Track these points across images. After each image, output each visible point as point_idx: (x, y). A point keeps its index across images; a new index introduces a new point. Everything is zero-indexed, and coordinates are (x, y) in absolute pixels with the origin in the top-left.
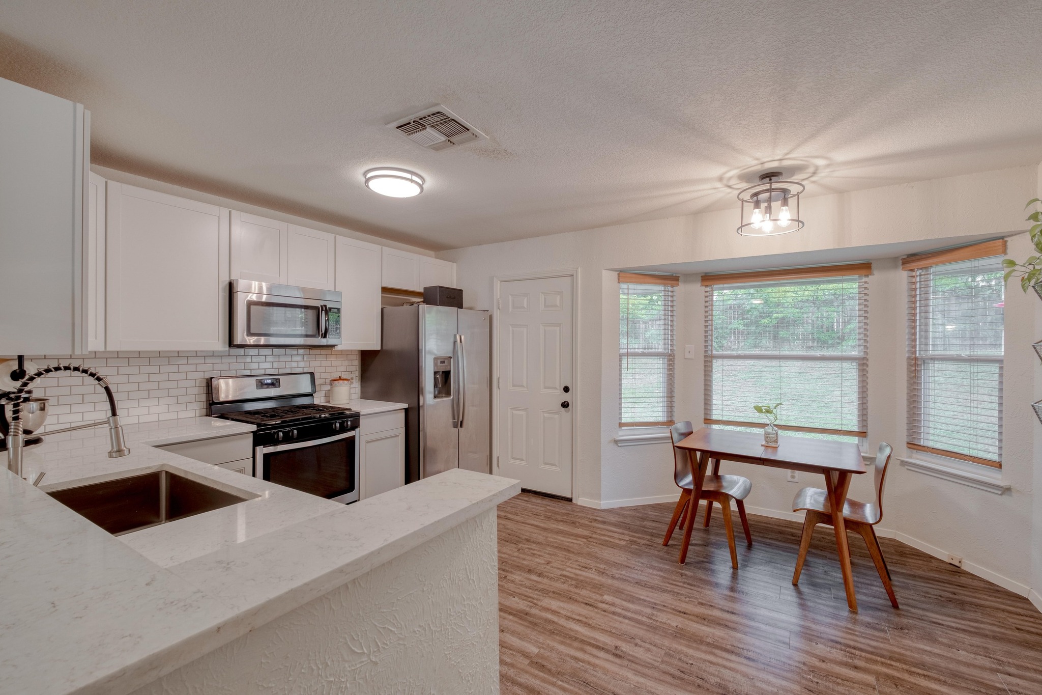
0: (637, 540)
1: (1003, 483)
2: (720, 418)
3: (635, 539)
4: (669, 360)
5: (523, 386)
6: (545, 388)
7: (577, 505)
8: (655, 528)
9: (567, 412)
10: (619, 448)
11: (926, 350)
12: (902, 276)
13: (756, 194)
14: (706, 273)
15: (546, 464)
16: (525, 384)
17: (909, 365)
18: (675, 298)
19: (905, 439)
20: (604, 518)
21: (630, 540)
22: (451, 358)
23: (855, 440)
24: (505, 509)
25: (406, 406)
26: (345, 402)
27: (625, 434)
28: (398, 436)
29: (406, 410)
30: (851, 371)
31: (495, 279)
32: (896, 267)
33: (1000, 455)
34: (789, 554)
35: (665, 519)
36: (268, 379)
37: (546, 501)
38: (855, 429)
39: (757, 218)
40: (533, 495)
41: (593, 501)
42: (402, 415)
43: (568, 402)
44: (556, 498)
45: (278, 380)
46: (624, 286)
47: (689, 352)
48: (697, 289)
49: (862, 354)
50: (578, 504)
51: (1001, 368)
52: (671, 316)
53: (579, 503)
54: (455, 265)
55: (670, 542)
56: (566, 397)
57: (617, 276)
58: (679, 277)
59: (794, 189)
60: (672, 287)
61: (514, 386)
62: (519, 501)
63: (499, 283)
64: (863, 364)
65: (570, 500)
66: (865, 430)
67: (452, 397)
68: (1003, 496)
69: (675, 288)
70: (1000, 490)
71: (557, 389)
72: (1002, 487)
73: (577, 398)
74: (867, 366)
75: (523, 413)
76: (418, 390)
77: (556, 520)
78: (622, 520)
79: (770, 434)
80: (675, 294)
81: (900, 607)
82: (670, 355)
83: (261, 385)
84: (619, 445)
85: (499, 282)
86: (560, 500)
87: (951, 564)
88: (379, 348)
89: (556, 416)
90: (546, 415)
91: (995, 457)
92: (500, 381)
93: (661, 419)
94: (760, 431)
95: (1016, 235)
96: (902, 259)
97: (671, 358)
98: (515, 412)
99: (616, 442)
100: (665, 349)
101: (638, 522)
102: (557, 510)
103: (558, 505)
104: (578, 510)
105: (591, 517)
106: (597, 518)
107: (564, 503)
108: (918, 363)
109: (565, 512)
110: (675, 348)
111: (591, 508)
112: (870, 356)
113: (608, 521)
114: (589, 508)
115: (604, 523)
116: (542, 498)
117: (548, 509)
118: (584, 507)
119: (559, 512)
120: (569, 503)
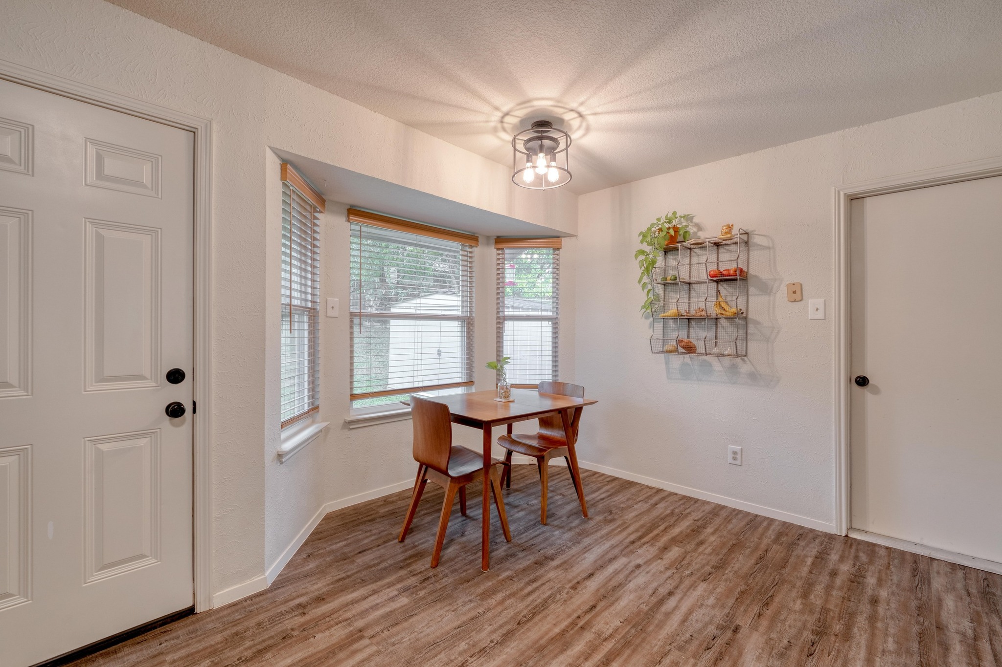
7: (210, 613)
10: (282, 465)
11: (504, 312)
12: (492, 251)
14: (352, 206)
17: (497, 323)
20: (309, 593)
23: (459, 391)
32: (489, 244)
38: (463, 380)
43: (181, 405)
44: (144, 633)
47: (333, 307)
49: (468, 314)
50: (216, 607)
53: (217, 604)
56: (179, 393)
57: (280, 167)
58: (325, 200)
64: (469, 323)
65: (190, 611)
66: (471, 381)
71: (148, 379)
74: (472, 324)
75: (10, 460)
78: (329, 579)
80: (318, 223)
82: (310, 311)
84: (283, 461)
89: (143, 442)
90: (105, 447)
95: (567, 236)
96: (494, 239)
97: (311, 316)
99: (280, 456)
101: (352, 567)
102: (192, 649)
103: (178, 638)
104: (237, 616)
105: (283, 608)
106: (297, 601)
107: (180, 629)
108: (501, 321)
109: (219, 638)
110: (318, 301)
111: (251, 598)
112: (474, 315)
113: (316, 593)
114: (245, 600)
115: (320, 599)
116: (101, 655)
117: (174, 661)
118: (235, 604)
119: (205, 649)
120: (192, 618)
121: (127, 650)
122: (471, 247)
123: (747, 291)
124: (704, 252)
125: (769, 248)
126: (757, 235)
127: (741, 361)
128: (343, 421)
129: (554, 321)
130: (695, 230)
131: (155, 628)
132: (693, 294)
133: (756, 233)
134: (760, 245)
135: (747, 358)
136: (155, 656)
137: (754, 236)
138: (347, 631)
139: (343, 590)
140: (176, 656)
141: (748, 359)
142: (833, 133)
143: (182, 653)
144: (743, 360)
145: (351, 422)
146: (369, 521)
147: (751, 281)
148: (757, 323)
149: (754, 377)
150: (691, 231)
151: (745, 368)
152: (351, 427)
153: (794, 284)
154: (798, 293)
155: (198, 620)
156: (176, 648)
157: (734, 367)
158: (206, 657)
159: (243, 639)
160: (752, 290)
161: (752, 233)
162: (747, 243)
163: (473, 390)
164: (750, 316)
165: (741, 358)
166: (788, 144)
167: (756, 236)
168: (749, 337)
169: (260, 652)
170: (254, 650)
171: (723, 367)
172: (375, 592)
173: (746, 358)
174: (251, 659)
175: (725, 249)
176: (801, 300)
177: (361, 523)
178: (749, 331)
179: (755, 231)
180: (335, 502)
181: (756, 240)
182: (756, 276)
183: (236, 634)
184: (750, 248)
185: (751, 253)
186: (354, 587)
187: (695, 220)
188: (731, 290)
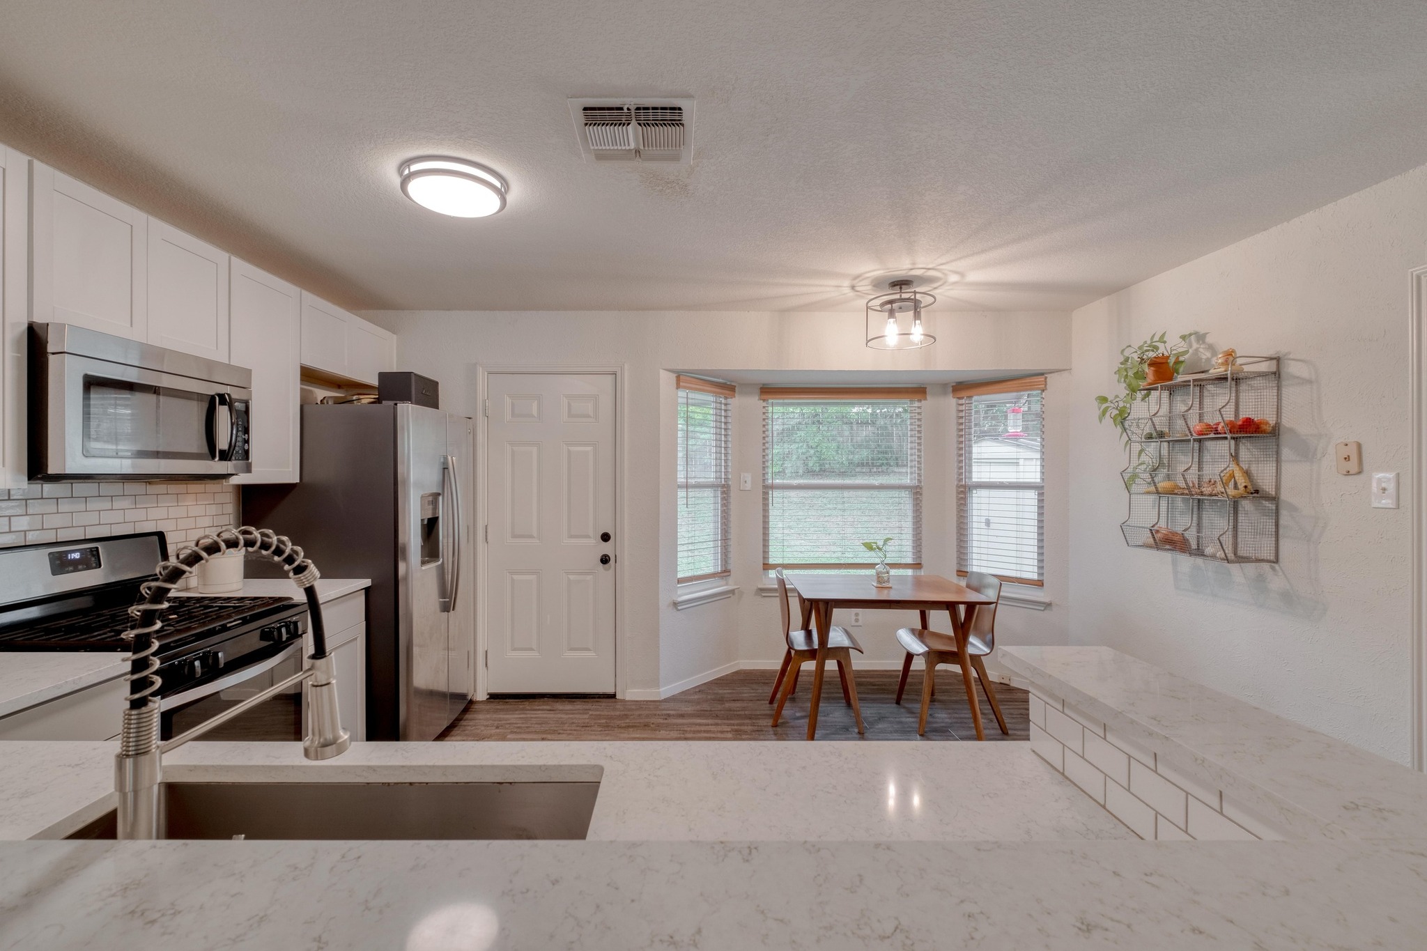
0: (739, 727)
1: (1047, 600)
2: (780, 561)
3: (736, 727)
4: (723, 493)
5: (531, 537)
6: (571, 537)
7: (623, 701)
8: (744, 709)
9: (606, 570)
10: (678, 612)
11: (971, 478)
12: (951, 402)
13: (891, 302)
14: (764, 385)
15: (572, 649)
16: (535, 535)
17: (958, 493)
18: (729, 414)
19: (954, 568)
20: (678, 710)
21: (732, 730)
22: (439, 494)
23: (909, 572)
24: (530, 730)
25: (367, 582)
26: (235, 587)
27: (685, 594)
28: (356, 639)
29: (367, 590)
30: (906, 500)
31: (480, 370)
32: (945, 393)
33: (1040, 574)
34: (888, 705)
35: (743, 695)
36: (74, 551)
37: (579, 705)
38: (909, 561)
39: (891, 331)
40: (550, 700)
41: (648, 690)
42: (361, 600)
43: (608, 556)
44: (589, 698)
45: (95, 553)
46: (682, 393)
47: (745, 482)
48: (754, 401)
49: (915, 483)
50: (628, 699)
51: (1041, 494)
52: (725, 435)
54: (395, 336)
55: (780, 721)
56: (606, 548)
57: (675, 379)
58: (735, 386)
59: (926, 300)
60: (726, 398)
61: (514, 536)
62: (539, 712)
63: (486, 377)
64: (917, 493)
65: (613, 696)
66: (919, 562)
67: (440, 563)
68: (1045, 611)
69: (729, 401)
70: (1043, 606)
71: (590, 537)
72: (1044, 603)
73: (623, 546)
74: (921, 494)
75: (533, 577)
76: (396, 552)
77: (619, 727)
78: (698, 707)
79: (881, 572)
80: (729, 407)
81: (1010, 732)
82: (723, 486)
83: (60, 565)
84: (679, 608)
85: (486, 373)
86: (597, 700)
87: (1001, 683)
88: (297, 480)
89: (589, 577)
90: (572, 577)
91: (1035, 577)
92: (489, 530)
93: (711, 570)
94: (872, 572)
95: (1054, 372)
96: (953, 386)
97: (725, 489)
98: (515, 577)
99: (675, 604)
100: (716, 478)
101: (719, 706)
102: (602, 713)
103: (601, 706)
104: (634, 707)
105: (658, 712)
106: (668, 712)
107: (604, 703)
108: (964, 491)
109: (618, 713)
110: (730, 477)
111: (647, 701)
112: (922, 484)
113: (683, 712)
114: (644, 701)
115: (682, 716)
116: (569, 701)
117: (592, 715)
118: (637, 701)
119: (608, 715)
120: (613, 700)
121: (578, 703)
122: (920, 401)
123: (1278, 453)
124: (1219, 391)
125: (1310, 382)
126: (1293, 360)
127: (1271, 570)
128: (756, 588)
129: (1040, 492)
130: (1208, 355)
131: (595, 698)
132: (1207, 457)
133: (1291, 356)
134: (1298, 377)
135: (1279, 566)
136: (587, 710)
137: (1289, 362)
138: (679, 736)
139: (699, 716)
140: (594, 713)
141: (1281, 568)
142: (1411, 171)
143: (598, 713)
144: (1273, 568)
145: (762, 590)
146: (764, 683)
147: (1284, 438)
148: (1293, 509)
149: (1289, 599)
150: (1204, 357)
151: (1276, 583)
152: (763, 595)
153: (1347, 445)
154: (1354, 457)
155: (615, 702)
156: (597, 710)
157: (1261, 578)
158: (605, 719)
159: (627, 718)
160: (1286, 452)
161: (1286, 357)
162: (1277, 375)
163: (922, 573)
164: (1284, 496)
165: (1271, 566)
166: (1338, 202)
167: (1292, 363)
168: (1281, 532)
169: (629, 727)
170: (627, 724)
171: (1245, 578)
172: (717, 724)
173: (1276, 566)
174: (623, 727)
175: (1249, 385)
176: (1360, 473)
177: (756, 683)
178: (1282, 522)
179: (1289, 353)
180: (748, 661)
181: (1292, 368)
182: (1291, 430)
183: (626, 715)
184: (1284, 383)
185: (1285, 391)
186: (707, 717)
187: (1209, 340)
188: (1256, 452)
